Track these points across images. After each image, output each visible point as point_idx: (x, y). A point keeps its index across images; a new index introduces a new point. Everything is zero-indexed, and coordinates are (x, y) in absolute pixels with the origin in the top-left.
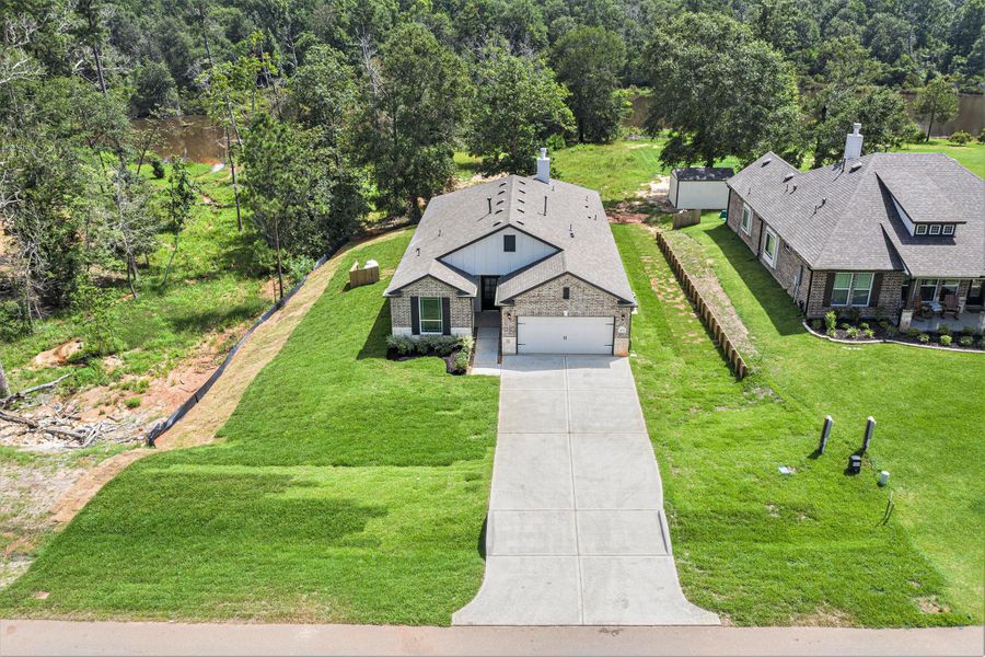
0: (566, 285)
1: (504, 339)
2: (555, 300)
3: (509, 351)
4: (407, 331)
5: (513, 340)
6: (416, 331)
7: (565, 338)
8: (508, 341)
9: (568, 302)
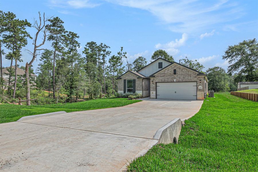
0: (175, 68)
1: (151, 92)
2: (170, 75)
3: (153, 97)
4: (122, 92)
5: (154, 92)
6: (125, 92)
7: (175, 92)
8: (153, 93)
9: (175, 76)
